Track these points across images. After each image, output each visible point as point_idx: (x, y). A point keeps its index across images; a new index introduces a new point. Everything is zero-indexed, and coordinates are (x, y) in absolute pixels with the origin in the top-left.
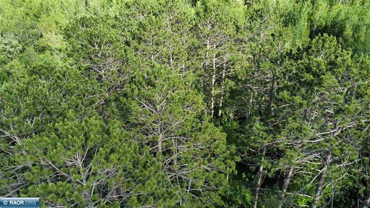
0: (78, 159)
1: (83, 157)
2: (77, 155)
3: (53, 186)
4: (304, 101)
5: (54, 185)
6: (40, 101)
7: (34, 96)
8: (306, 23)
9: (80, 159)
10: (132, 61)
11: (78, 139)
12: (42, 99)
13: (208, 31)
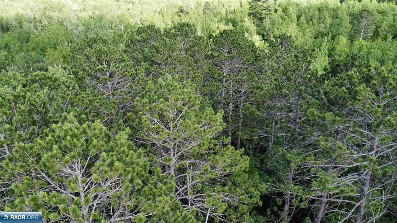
0: (77, 170)
1: (83, 168)
2: (76, 164)
3: (44, 197)
4: (337, 117)
5: (46, 195)
6: (38, 109)
7: (30, 103)
8: (327, 58)
9: (79, 171)
10: (143, 80)
11: (78, 143)
12: (40, 106)
13: (224, 56)
